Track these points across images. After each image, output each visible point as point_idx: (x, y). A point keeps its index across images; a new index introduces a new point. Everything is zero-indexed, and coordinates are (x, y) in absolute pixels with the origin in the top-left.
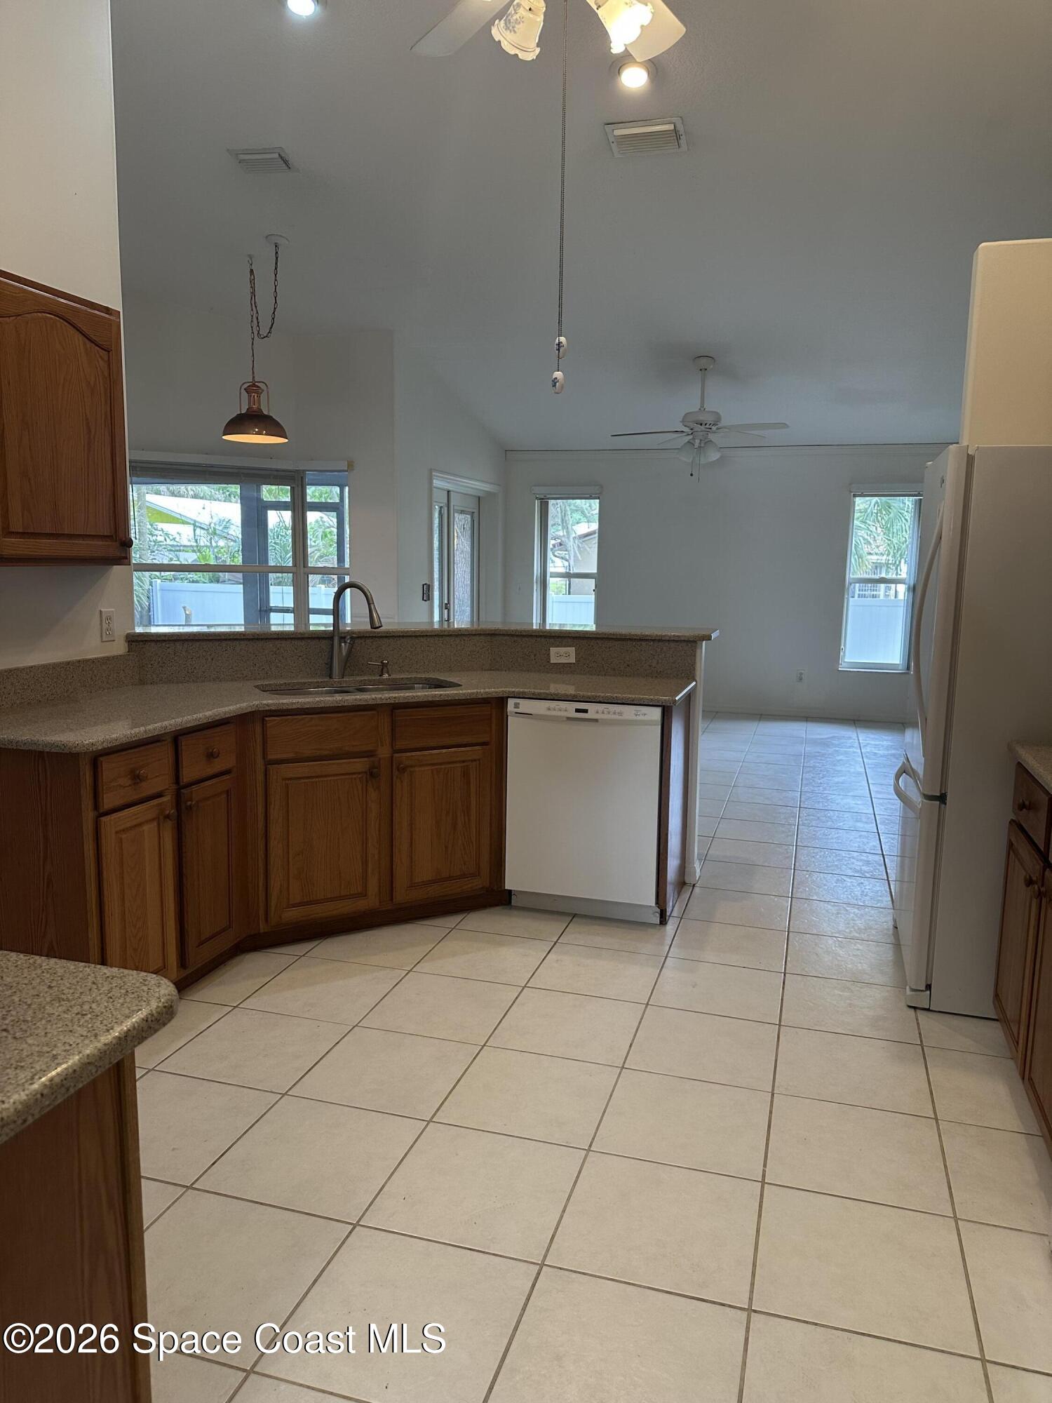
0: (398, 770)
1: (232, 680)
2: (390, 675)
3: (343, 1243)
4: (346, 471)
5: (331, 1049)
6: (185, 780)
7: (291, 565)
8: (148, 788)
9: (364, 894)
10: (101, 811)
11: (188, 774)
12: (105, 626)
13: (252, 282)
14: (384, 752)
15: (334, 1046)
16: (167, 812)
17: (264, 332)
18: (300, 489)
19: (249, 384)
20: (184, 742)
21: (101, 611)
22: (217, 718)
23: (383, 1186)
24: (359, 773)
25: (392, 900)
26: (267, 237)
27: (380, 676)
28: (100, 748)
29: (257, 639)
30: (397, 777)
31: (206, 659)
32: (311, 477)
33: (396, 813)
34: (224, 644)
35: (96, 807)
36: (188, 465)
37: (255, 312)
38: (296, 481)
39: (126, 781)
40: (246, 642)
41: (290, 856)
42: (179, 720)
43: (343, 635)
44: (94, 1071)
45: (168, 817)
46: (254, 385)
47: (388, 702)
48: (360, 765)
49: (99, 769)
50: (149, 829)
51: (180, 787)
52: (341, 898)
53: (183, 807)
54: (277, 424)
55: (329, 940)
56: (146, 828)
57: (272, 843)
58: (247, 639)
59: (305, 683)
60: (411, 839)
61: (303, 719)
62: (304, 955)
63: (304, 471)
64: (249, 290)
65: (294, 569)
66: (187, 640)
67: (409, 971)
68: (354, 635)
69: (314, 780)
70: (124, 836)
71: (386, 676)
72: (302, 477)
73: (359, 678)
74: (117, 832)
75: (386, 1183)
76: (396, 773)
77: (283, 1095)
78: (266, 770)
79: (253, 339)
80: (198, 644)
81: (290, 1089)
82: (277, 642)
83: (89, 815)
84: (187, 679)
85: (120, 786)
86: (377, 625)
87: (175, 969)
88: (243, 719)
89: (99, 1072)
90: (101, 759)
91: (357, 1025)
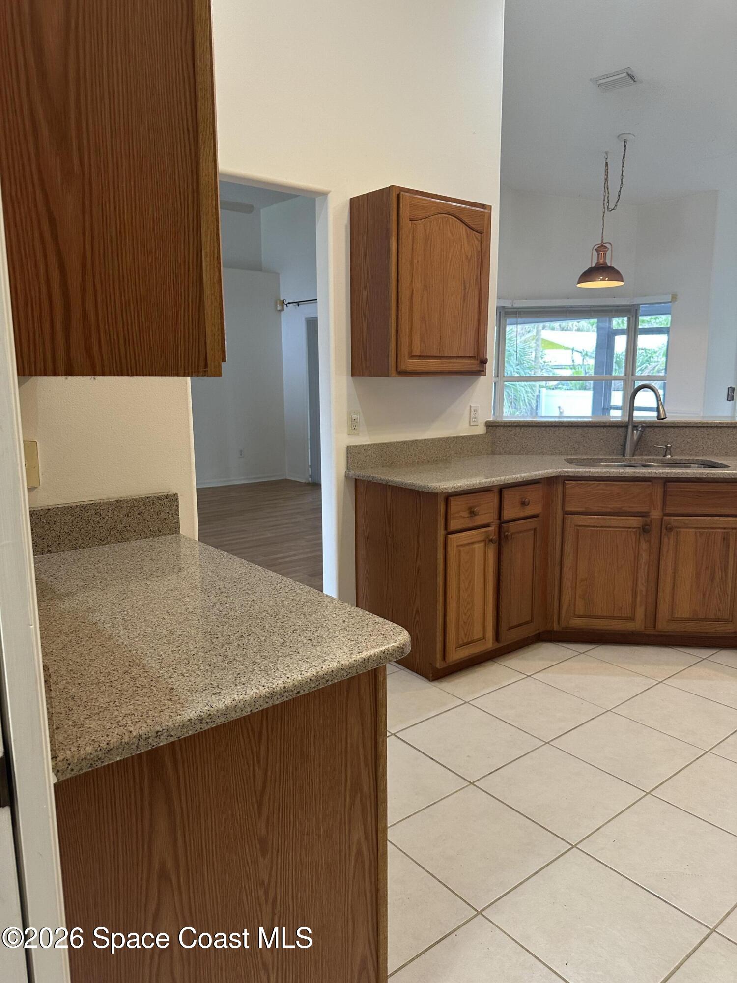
0: (666, 530)
1: (552, 454)
2: (672, 456)
3: (562, 855)
4: (670, 302)
5: (588, 721)
6: (505, 518)
7: (623, 375)
8: (479, 520)
9: (632, 619)
10: (449, 531)
11: (508, 514)
12: (472, 416)
13: (607, 172)
14: (656, 514)
15: (590, 720)
16: (491, 537)
17: (611, 206)
18: (634, 319)
19: (597, 246)
20: (506, 493)
21: (470, 406)
22: (530, 479)
23: (601, 827)
24: (634, 528)
25: (655, 627)
26: (618, 136)
27: (664, 456)
28: (450, 491)
29: (571, 426)
30: (665, 535)
31: (535, 439)
32: (643, 309)
33: (662, 563)
34: (548, 429)
35: (446, 528)
36: (555, 307)
37: (607, 192)
38: (632, 312)
39: (466, 514)
40: (563, 428)
41: (578, 580)
42: (503, 478)
43: (636, 425)
44: (345, 674)
45: (491, 540)
46: (602, 246)
47: (662, 476)
48: (635, 522)
49: (449, 505)
50: (479, 548)
51: (502, 523)
52: (613, 618)
53: (502, 536)
54: (617, 272)
55: (604, 647)
56: (476, 546)
57: (565, 569)
58: (563, 426)
59: (602, 459)
60: (674, 584)
61: (593, 484)
62: (583, 653)
63: (639, 305)
64: (604, 177)
65: (625, 377)
66: (523, 426)
67: (660, 682)
68: (644, 425)
69: (598, 529)
70: (462, 549)
71: (669, 457)
72: (636, 310)
73: (646, 457)
74: (457, 546)
75: (603, 825)
76: (664, 531)
77: (546, 743)
78: (563, 519)
79: (604, 213)
80: (530, 428)
81: (552, 740)
82: (585, 429)
83: (441, 532)
84: (522, 452)
85: (461, 516)
86: (662, 417)
87: (491, 642)
88: (550, 481)
89: (349, 677)
90: (451, 498)
91: (610, 710)
